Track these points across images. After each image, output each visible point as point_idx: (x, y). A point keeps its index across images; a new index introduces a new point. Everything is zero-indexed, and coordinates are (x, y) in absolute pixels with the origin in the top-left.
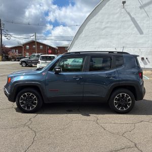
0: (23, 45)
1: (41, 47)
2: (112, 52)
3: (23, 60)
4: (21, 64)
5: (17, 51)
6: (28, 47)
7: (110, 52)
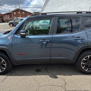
0: (12, 12)
1: (24, 13)
2: (81, 12)
3: (10, 22)
4: (9, 25)
5: (9, 16)
6: (15, 13)
7: (78, 13)
